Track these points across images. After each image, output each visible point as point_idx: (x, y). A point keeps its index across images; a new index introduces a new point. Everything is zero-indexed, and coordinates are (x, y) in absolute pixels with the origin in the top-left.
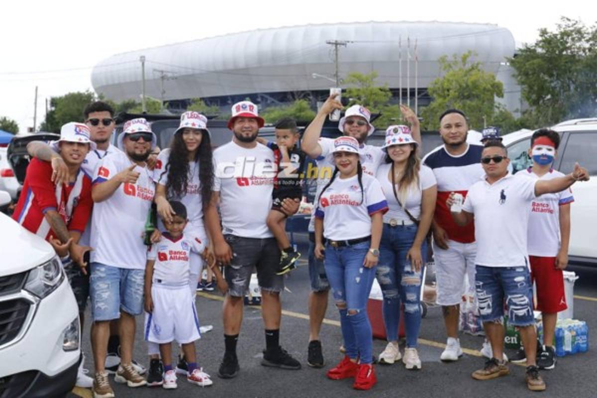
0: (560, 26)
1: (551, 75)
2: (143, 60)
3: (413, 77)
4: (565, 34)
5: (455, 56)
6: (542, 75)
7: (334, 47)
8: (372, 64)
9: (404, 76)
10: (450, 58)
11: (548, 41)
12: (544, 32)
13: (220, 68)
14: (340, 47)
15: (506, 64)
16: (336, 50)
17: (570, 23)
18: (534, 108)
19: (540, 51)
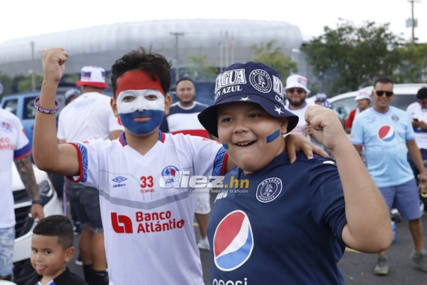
0: (338, 24)
1: (332, 59)
2: (32, 44)
3: (230, 59)
4: (341, 30)
5: (262, 44)
6: (326, 58)
7: (174, 37)
8: (200, 49)
9: (224, 59)
10: (259, 46)
11: (331, 35)
12: (326, 28)
14: (180, 37)
15: (296, 50)
16: (177, 39)
17: (345, 22)
18: (320, 81)
19: (324, 41)
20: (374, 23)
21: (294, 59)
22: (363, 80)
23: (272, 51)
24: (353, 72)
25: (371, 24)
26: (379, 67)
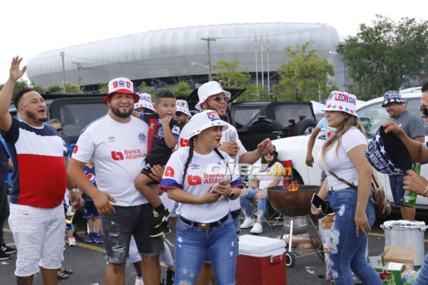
0: (375, 22)
1: (369, 59)
2: (62, 55)
3: (265, 63)
4: (379, 28)
5: (298, 46)
6: (362, 59)
7: (207, 42)
8: (235, 54)
9: (259, 63)
10: (294, 49)
11: (366, 33)
12: (363, 26)
13: (122, 60)
14: (211, 42)
15: (333, 52)
16: (209, 44)
17: (382, 20)
18: (357, 83)
19: (360, 41)
20: (413, 19)
21: (330, 62)
22: (403, 80)
23: (307, 54)
24: (392, 72)
25: (411, 22)
26: (420, 66)
